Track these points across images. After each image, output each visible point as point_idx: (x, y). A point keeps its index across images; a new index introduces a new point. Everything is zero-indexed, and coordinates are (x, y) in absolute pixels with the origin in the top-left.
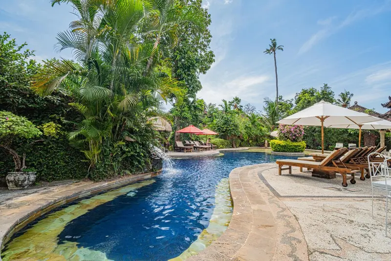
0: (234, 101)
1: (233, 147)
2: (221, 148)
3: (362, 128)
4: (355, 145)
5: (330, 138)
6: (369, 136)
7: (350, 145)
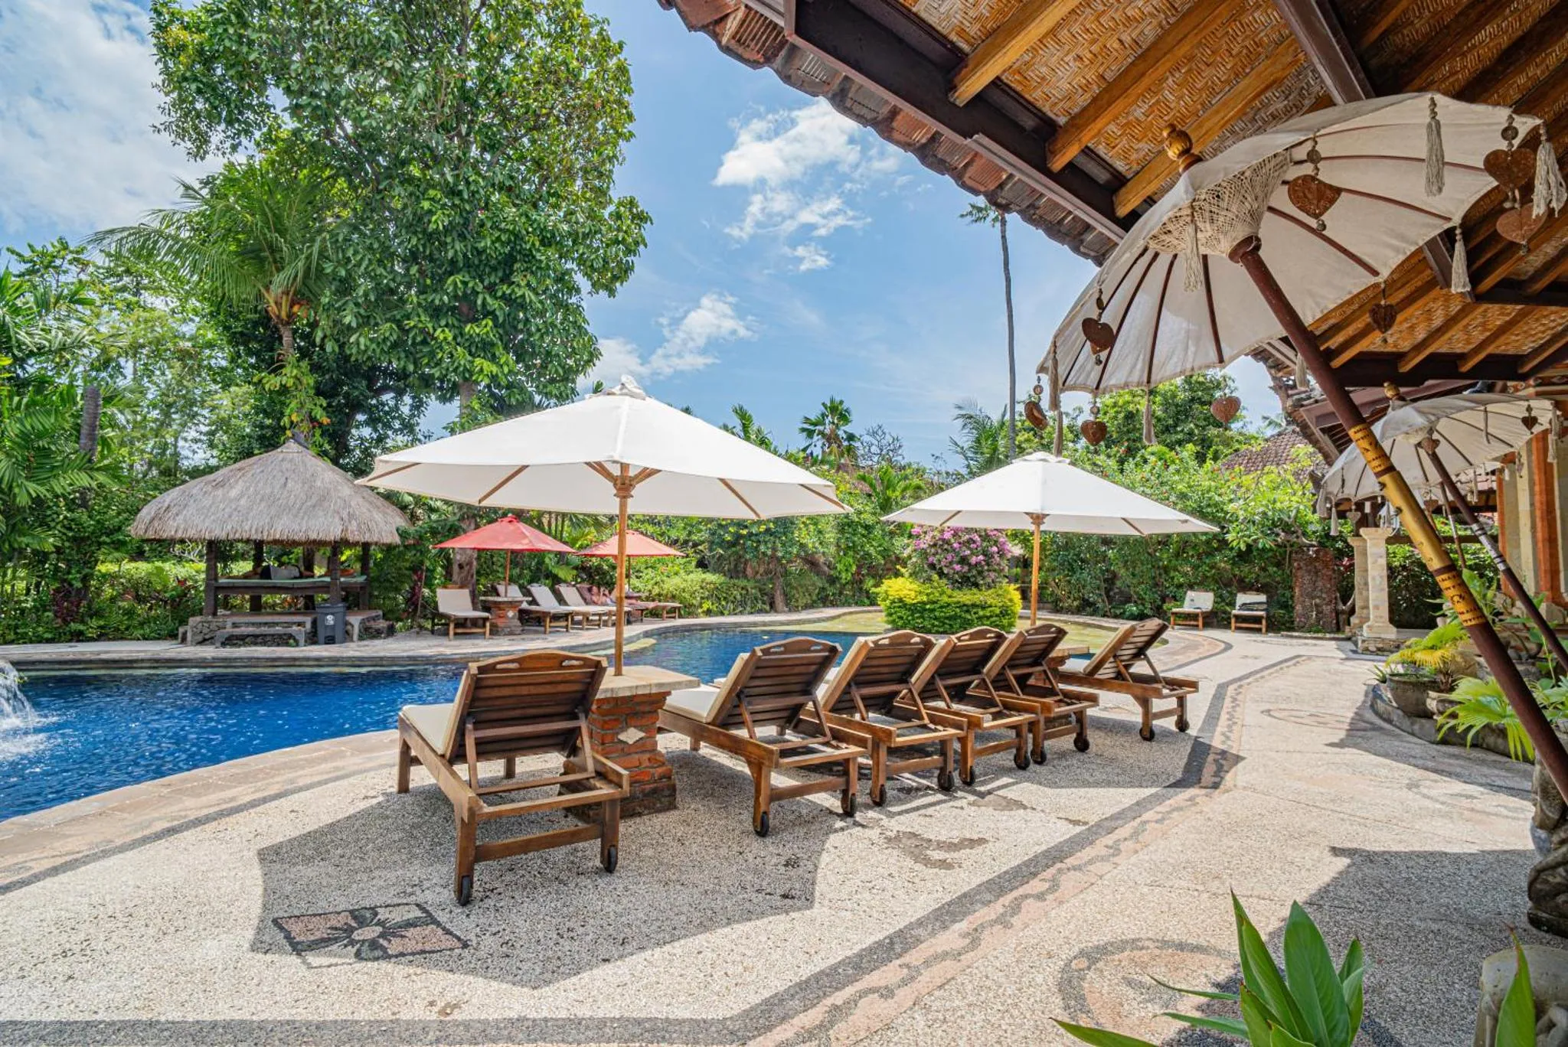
0: (823, 415)
1: (773, 607)
2: (708, 612)
3: (1043, 528)
4: (1263, 598)
5: (1166, 570)
6: (1311, 560)
7: (1242, 598)
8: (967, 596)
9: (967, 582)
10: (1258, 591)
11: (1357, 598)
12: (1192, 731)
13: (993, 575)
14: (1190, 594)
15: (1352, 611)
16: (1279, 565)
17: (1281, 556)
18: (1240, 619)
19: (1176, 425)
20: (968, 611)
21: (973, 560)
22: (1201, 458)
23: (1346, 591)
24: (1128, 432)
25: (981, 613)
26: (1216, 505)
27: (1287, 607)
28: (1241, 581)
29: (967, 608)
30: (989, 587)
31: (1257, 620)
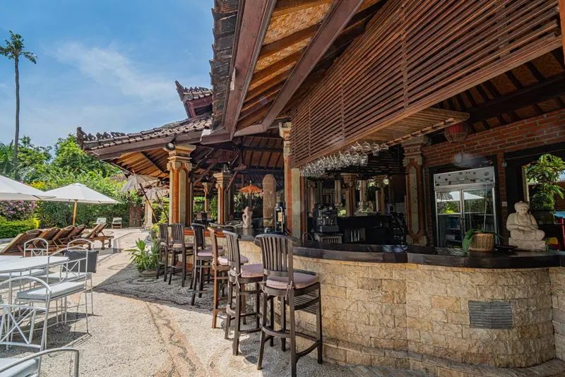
4: (121, 219)
5: (90, 211)
6: (134, 208)
7: (115, 219)
8: (15, 223)
9: (14, 217)
10: (119, 217)
11: (145, 217)
12: (112, 247)
13: (27, 215)
14: (99, 219)
15: (144, 221)
16: (126, 209)
17: (126, 207)
18: (114, 225)
19: (92, 161)
20: (16, 229)
21: (20, 209)
22: (104, 176)
23: (143, 216)
24: (74, 161)
25: (22, 229)
26: (109, 191)
27: (127, 221)
28: (114, 214)
29: (16, 227)
30: (25, 219)
31: (119, 225)
